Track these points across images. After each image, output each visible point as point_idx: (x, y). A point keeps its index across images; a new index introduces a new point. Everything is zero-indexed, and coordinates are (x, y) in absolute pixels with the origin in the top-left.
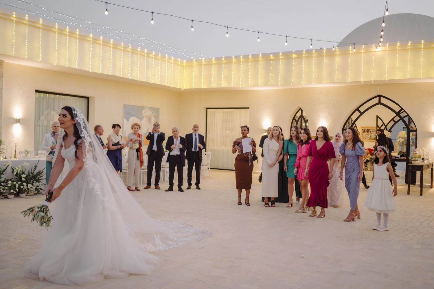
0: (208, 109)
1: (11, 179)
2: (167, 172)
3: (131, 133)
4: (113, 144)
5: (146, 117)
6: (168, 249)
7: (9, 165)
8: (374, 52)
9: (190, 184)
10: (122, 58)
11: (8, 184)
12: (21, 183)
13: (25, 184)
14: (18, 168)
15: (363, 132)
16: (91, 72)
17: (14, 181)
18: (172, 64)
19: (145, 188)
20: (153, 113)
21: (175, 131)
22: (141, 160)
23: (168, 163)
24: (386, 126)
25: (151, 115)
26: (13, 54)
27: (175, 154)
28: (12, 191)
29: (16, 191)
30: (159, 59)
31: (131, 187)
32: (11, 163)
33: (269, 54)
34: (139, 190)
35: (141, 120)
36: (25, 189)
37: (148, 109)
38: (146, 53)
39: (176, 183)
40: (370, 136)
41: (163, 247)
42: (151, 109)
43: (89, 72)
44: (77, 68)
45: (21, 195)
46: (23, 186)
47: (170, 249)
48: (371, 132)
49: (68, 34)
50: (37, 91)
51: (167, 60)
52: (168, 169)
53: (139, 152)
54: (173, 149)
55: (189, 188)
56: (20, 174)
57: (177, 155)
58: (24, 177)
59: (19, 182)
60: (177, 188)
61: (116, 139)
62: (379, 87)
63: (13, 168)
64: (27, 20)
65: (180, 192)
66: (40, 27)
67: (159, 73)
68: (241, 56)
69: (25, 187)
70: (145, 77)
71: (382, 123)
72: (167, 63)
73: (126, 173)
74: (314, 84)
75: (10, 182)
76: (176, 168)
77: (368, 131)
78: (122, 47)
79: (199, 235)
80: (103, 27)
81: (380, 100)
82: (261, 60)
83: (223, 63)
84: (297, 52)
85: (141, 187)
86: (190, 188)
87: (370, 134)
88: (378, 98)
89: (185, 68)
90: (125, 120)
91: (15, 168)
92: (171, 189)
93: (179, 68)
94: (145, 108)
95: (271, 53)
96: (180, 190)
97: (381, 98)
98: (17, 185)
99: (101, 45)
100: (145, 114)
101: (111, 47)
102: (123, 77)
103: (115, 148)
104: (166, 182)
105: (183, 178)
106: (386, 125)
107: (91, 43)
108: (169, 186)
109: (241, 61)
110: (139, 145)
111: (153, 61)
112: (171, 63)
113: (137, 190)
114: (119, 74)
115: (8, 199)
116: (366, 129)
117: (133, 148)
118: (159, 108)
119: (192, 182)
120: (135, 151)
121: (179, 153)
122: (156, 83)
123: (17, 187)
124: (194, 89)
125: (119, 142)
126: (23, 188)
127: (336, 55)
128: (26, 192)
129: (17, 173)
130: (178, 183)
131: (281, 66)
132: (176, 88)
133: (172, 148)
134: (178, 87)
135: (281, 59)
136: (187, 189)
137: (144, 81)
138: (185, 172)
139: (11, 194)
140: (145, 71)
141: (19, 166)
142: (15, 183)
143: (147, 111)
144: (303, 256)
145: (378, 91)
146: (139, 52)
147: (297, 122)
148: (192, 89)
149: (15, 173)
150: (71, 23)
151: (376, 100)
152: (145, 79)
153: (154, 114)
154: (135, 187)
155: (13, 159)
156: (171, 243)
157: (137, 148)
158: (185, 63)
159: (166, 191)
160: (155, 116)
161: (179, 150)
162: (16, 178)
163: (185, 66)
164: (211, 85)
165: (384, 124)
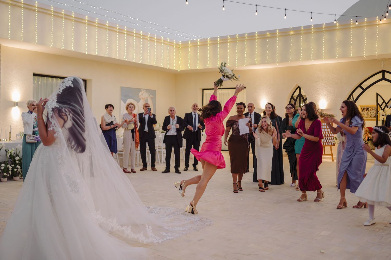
0: (204, 90)
1: (4, 162)
2: (163, 153)
3: (126, 114)
4: (107, 124)
5: (143, 98)
6: (162, 242)
7: (2, 148)
8: (378, 24)
9: (187, 166)
10: (118, 40)
11: (2, 167)
12: (15, 166)
13: (18, 167)
14: (11, 151)
15: (362, 111)
16: (87, 54)
17: (8, 164)
18: (168, 46)
19: (141, 170)
20: (149, 95)
21: (171, 111)
22: (137, 141)
23: (165, 144)
24: (386, 104)
25: (148, 97)
26: (9, 36)
27: (172, 135)
28: (5, 174)
29: (9, 174)
30: (155, 41)
31: (126, 169)
32: (5, 145)
33: (266, 32)
34: (135, 172)
35: (138, 102)
36: (19, 172)
37: (145, 91)
38: (141, 34)
39: (173, 164)
40: (369, 114)
41: (156, 239)
42: (147, 91)
43: (85, 54)
44: (73, 50)
45: (15, 178)
46: (17, 169)
47: (164, 241)
48: (371, 110)
49: (63, 16)
50: (35, 75)
51: (162, 42)
52: (165, 150)
53: (134, 133)
54: (169, 130)
55: (186, 169)
56: (14, 156)
57: (174, 136)
58: (17, 159)
59: (13, 164)
60: (174, 170)
61: (109, 119)
62: (382, 62)
63: (6, 150)
64: (22, 2)
65: (177, 174)
66: (36, 10)
67: (155, 55)
68: (237, 35)
69: (19, 170)
70: (141, 59)
71: (383, 101)
72: (162, 45)
73: (122, 154)
74: (313, 61)
75: (3, 165)
76: (173, 149)
77: (368, 109)
78: (118, 29)
79: (197, 224)
80: (98, 8)
81: (384, 75)
82: (257, 38)
83: (219, 43)
84: (294, 29)
85: (137, 169)
86: (188, 170)
87: (370, 112)
88: (382, 73)
89: (180, 50)
90: (122, 102)
91: (9, 151)
92: (167, 170)
93: (175, 49)
94: (142, 90)
95: (268, 31)
96: (177, 171)
97: (385, 73)
98: (10, 168)
99: (97, 27)
100: (142, 96)
101: (107, 29)
102: (119, 59)
103: (109, 128)
104: (162, 163)
105: (180, 159)
106: (386, 102)
107: (86, 25)
108: (166, 168)
109: (237, 40)
110: (134, 126)
111: (149, 43)
112: (167, 44)
113: (133, 171)
114: (116, 55)
115: (2, 183)
116: (365, 107)
117: (129, 129)
118: (155, 90)
119: (189, 164)
120: (130, 131)
121: (175, 134)
122: (152, 64)
123: (10, 170)
124: (190, 70)
125: (112, 122)
126: (17, 171)
127: (336, 30)
128: (20, 175)
129: (10, 156)
130: (175, 165)
131: (278, 44)
132: (172, 69)
133: (168, 128)
134: (174, 69)
135: (278, 36)
136: (185, 170)
137: (140, 63)
138: (182, 153)
139: (4, 177)
140: (141, 53)
141: (13, 149)
142: (9, 165)
143: (144, 93)
144: (322, 251)
145: (382, 66)
146: (135, 34)
147: (295, 101)
148: (188, 70)
149: (8, 156)
150: (66, 5)
151: (380, 76)
152: (141, 61)
153: (151, 96)
154: (131, 169)
155: (8, 142)
156: (164, 234)
157: (132, 128)
158: (180, 45)
159: (163, 172)
160: (151, 98)
161: (176, 130)
162: (10, 161)
163: (180, 47)
164: (207, 65)
165: (384, 101)
